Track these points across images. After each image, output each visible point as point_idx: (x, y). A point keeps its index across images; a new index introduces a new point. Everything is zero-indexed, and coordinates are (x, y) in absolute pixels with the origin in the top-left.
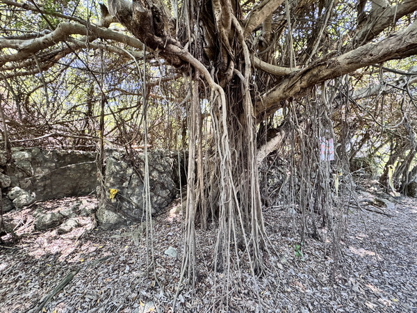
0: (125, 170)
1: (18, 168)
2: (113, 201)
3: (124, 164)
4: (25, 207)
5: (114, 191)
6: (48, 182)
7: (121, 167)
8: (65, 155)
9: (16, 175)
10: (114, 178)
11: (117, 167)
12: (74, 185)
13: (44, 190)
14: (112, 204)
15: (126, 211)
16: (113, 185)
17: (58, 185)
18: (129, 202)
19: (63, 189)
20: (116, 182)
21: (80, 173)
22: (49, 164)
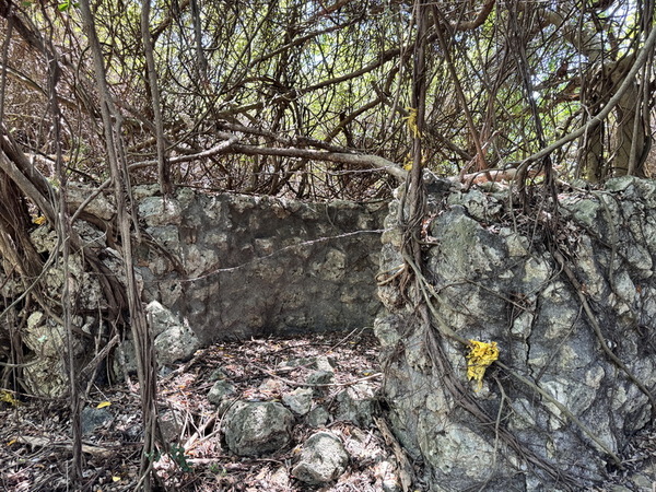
0: (517, 265)
1: (157, 247)
2: (481, 390)
3: (515, 243)
4: (182, 368)
5: (485, 350)
6: (214, 288)
7: (505, 252)
8: (248, 211)
9: (152, 265)
10: (483, 295)
11: (492, 251)
12: (270, 301)
13: (207, 311)
14: (473, 400)
15: (523, 437)
16: (475, 325)
17: (235, 299)
18: (536, 401)
19: (244, 313)
20: (489, 311)
21: (283, 265)
22: (215, 236)
